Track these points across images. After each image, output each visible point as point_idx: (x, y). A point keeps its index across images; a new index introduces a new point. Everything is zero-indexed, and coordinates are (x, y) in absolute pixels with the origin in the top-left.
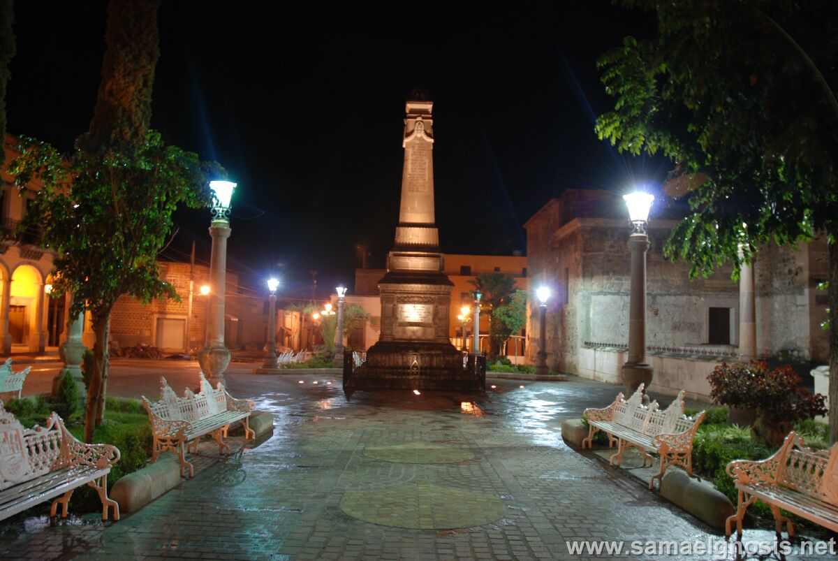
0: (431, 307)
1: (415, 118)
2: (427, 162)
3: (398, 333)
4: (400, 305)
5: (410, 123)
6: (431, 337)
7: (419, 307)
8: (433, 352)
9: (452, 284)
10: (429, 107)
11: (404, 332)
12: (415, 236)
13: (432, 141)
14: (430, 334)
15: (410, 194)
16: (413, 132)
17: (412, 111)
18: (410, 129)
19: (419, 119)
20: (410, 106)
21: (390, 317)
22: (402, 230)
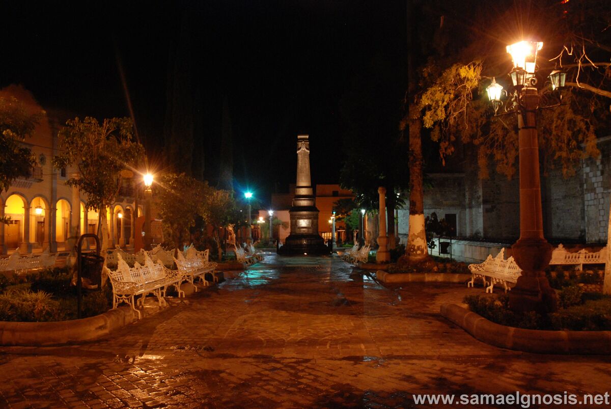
0: (311, 220)
1: (301, 142)
2: (307, 160)
3: (298, 231)
4: (298, 220)
5: (300, 144)
6: (311, 233)
7: (306, 220)
8: (312, 239)
9: (319, 211)
10: (307, 137)
11: (300, 231)
12: (303, 192)
13: (309, 151)
14: (311, 231)
15: (300, 174)
16: (301, 148)
17: (301, 139)
18: (300, 146)
19: (303, 142)
20: (299, 137)
21: (294, 225)
22: (298, 189)
